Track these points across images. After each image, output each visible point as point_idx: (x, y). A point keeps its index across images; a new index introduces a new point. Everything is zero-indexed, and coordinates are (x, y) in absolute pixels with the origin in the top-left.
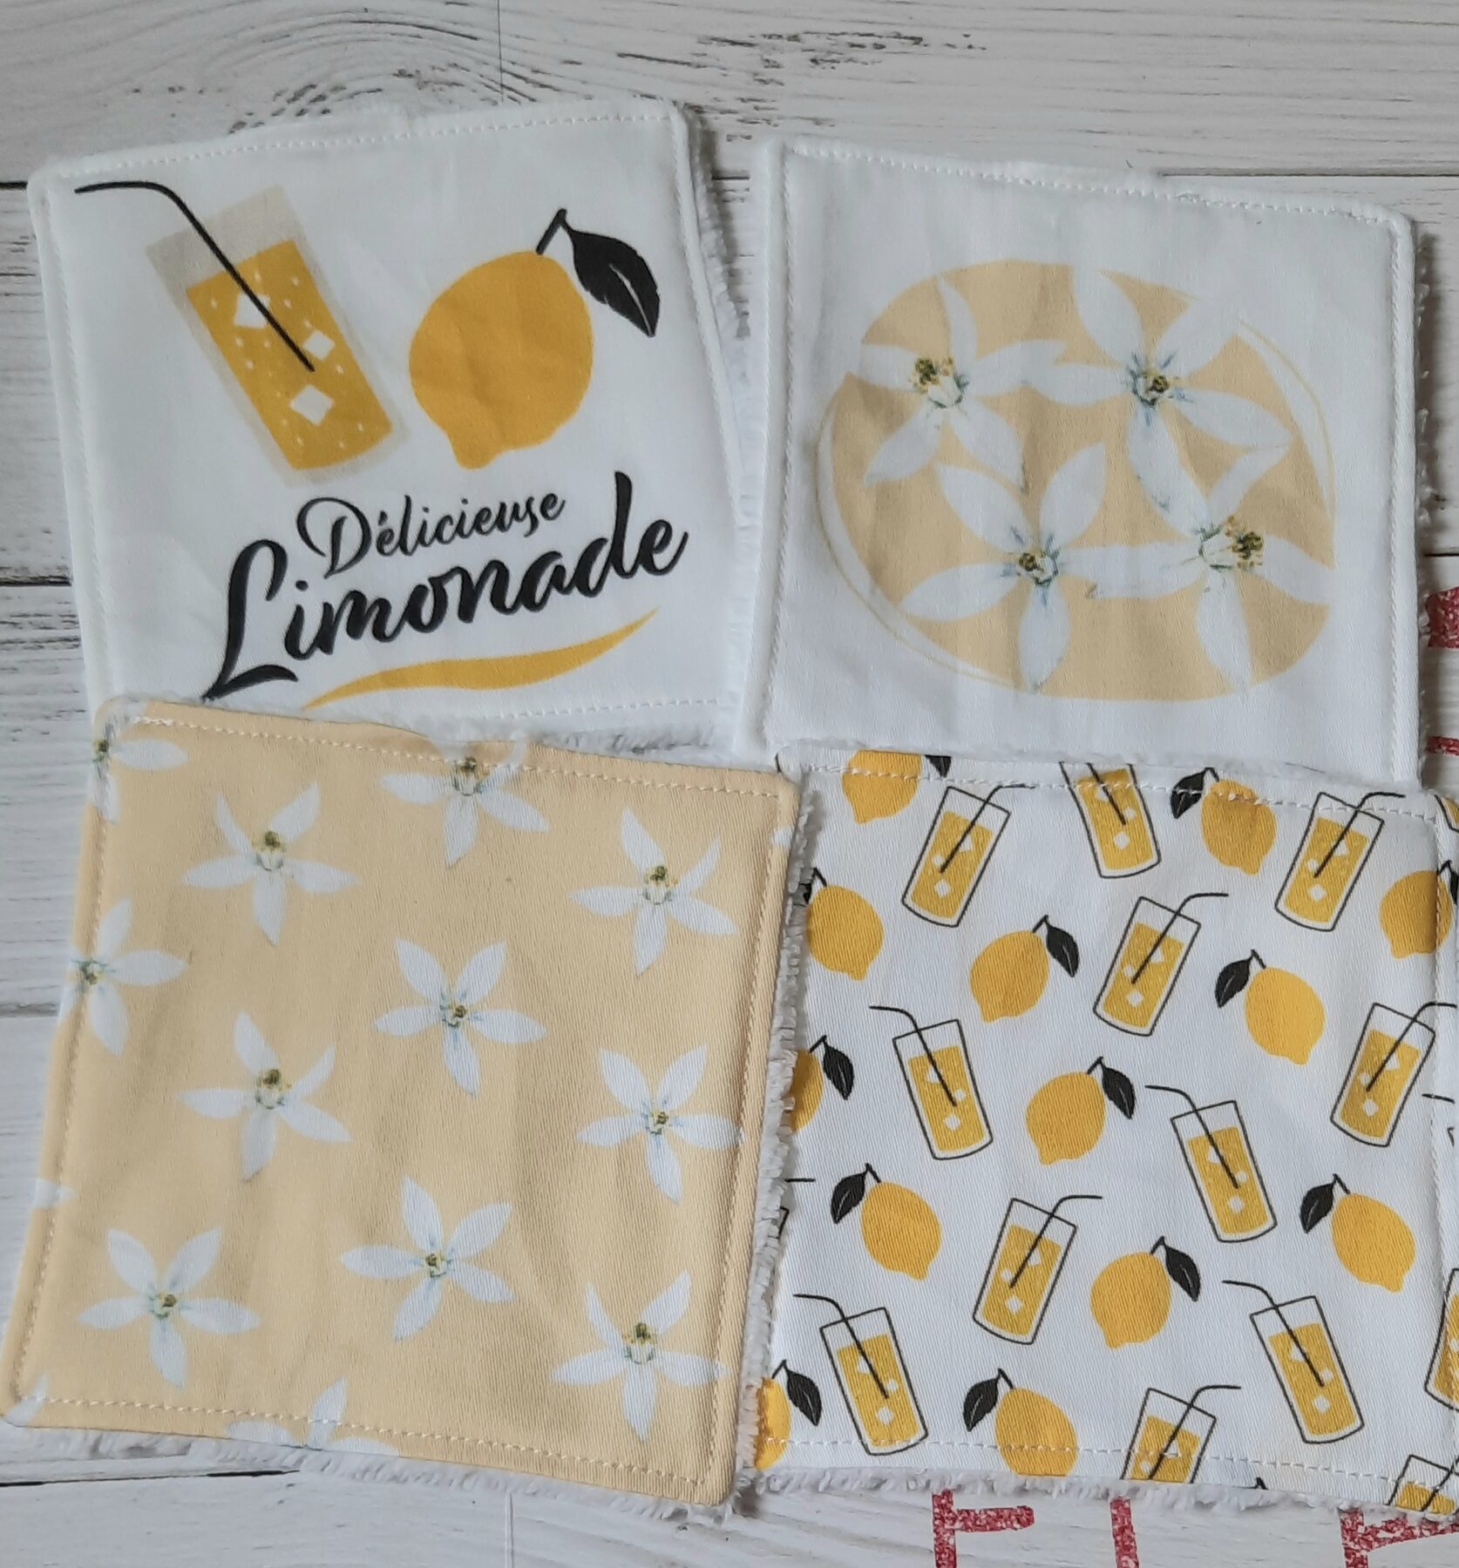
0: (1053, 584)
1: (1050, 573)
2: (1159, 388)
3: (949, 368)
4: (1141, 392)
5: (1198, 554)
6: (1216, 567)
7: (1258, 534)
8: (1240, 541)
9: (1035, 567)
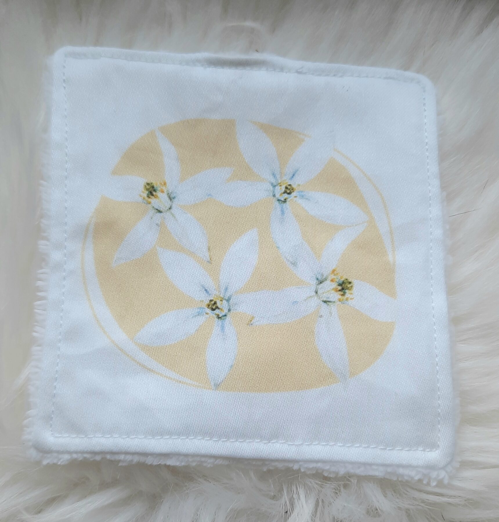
0: (228, 318)
1: (226, 311)
2: (288, 192)
3: (164, 188)
4: (278, 196)
5: (314, 293)
6: (325, 302)
7: (350, 280)
8: (340, 285)
9: (217, 308)
